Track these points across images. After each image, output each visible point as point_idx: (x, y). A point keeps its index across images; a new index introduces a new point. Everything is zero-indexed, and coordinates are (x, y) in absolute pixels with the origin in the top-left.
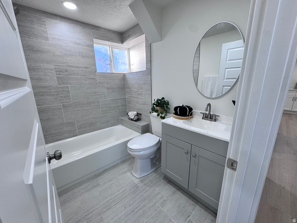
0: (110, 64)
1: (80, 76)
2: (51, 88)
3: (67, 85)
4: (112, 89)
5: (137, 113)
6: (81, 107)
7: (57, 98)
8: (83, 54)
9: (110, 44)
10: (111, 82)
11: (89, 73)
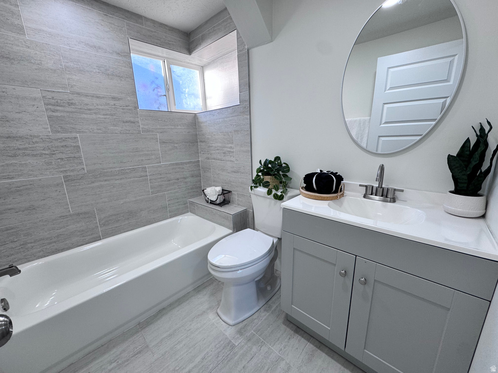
0: (165, 95)
1: (102, 117)
2: (35, 140)
3: (74, 135)
4: (171, 143)
5: (223, 190)
6: (106, 180)
7: (51, 162)
8: (106, 70)
9: (165, 55)
10: (169, 129)
11: (122, 110)
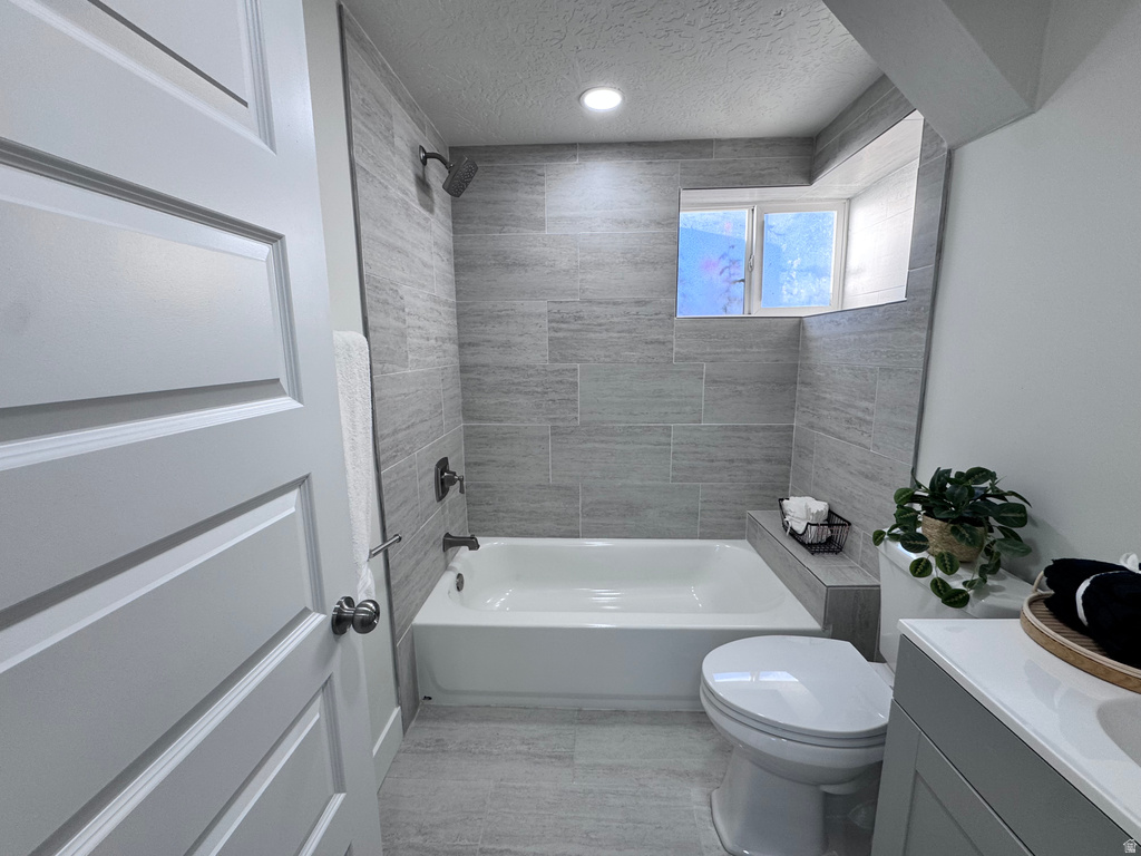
0: (743, 281)
1: (615, 335)
2: (531, 372)
3: (573, 365)
4: (730, 383)
5: (830, 512)
6: (602, 442)
7: (542, 405)
8: (635, 256)
9: (756, 199)
10: (731, 353)
11: (647, 323)
